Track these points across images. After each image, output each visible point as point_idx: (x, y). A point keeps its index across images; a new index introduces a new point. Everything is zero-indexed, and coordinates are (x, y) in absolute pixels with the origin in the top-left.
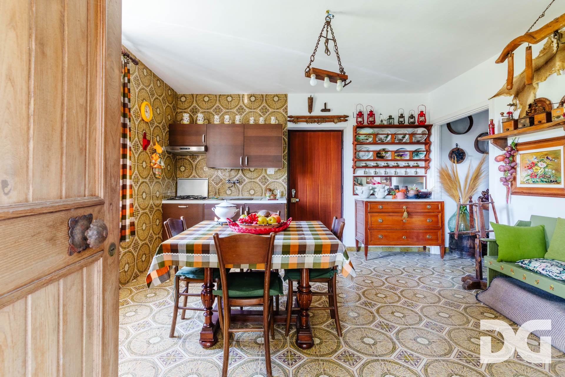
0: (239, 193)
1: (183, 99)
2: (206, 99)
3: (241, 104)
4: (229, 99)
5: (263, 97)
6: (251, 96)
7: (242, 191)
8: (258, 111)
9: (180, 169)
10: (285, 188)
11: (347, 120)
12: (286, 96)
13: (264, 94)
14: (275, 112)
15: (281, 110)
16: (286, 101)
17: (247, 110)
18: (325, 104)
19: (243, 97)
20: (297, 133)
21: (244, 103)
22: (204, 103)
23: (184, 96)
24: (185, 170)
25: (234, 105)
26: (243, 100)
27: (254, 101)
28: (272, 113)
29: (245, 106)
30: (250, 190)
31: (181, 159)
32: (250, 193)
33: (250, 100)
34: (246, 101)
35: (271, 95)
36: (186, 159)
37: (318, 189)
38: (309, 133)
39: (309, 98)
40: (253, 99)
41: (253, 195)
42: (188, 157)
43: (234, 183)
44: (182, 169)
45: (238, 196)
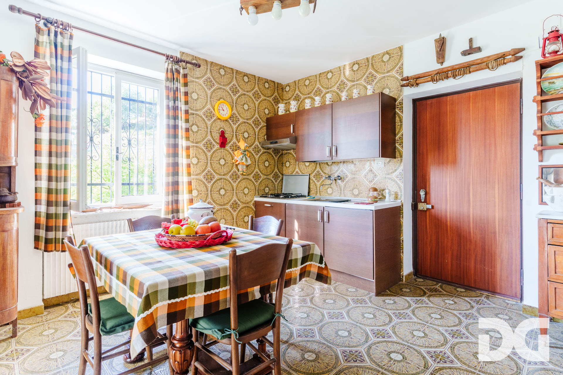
0: (341, 193)
1: (287, 89)
2: (307, 82)
3: (342, 78)
4: (330, 75)
5: (368, 61)
6: (354, 64)
7: (344, 190)
8: (362, 82)
9: (285, 165)
10: (400, 188)
11: (521, 57)
12: (401, 49)
13: (370, 56)
14: (384, 77)
15: (394, 73)
16: (401, 56)
17: (349, 84)
18: (471, 40)
19: (344, 69)
20: (429, 102)
21: (345, 76)
22: (305, 87)
23: (288, 85)
24: (290, 166)
25: (334, 82)
26: (344, 72)
27: (357, 70)
28: (380, 80)
29: (347, 79)
30: (353, 189)
31: (286, 153)
32: (353, 194)
33: (353, 69)
34: (347, 73)
35: (379, 55)
36: (290, 154)
37: (469, 189)
38: (449, 98)
39: (436, 41)
40: (356, 67)
41: (358, 195)
42: (292, 151)
43: (335, 180)
44: (288, 164)
45: (340, 196)
